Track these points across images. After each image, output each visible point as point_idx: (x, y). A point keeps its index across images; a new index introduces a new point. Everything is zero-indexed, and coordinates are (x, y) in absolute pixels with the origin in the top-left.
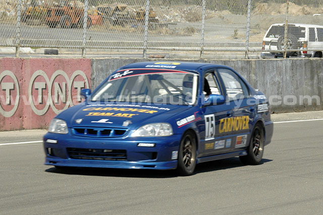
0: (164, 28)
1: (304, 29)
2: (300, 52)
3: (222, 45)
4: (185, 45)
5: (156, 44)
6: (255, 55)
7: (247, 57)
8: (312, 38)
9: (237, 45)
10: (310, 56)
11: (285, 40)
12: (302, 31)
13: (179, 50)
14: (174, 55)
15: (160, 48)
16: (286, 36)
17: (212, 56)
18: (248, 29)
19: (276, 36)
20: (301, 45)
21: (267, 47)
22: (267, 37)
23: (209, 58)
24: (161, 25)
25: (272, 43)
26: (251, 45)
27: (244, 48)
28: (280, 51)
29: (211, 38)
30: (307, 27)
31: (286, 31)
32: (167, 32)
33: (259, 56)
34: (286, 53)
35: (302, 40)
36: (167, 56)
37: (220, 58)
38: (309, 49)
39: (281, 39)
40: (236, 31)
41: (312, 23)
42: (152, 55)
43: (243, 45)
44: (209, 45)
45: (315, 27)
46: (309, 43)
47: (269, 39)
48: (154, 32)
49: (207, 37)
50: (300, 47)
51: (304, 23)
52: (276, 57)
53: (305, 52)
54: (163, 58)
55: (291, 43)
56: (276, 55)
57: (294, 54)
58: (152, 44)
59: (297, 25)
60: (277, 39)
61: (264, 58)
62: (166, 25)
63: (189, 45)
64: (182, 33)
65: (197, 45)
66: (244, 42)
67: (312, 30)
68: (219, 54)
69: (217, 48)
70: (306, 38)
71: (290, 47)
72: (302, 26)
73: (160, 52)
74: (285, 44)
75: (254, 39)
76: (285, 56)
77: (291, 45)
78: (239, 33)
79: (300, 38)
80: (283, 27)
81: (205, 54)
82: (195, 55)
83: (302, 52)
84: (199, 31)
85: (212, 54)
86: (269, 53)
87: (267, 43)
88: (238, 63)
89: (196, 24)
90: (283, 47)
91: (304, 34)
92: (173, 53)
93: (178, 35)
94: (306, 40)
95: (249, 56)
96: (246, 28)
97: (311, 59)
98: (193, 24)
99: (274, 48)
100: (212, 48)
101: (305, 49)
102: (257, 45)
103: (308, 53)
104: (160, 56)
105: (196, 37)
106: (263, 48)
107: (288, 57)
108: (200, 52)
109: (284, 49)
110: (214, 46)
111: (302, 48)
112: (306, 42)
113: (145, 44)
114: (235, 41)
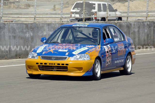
0: (12, 4)
1: (95, 4)
2: (93, 18)
3: (47, 14)
4: (25, 14)
5: (8, 14)
6: (66, 20)
7: (61, 21)
8: (99, 10)
9: (56, 14)
10: (98, 20)
11: (84, 11)
12: (94, 6)
13: (21, 17)
14: (19, 20)
15: (10, 16)
16: (84, 8)
17: (41, 21)
18: (62, 5)
19: (79, 9)
20: (93, 14)
21: (73, 15)
22: (73, 9)
23: (39, 22)
24: (11, 3)
25: (76, 13)
26: (64, 14)
27: (60, 16)
28: (81, 17)
29: (40, 10)
30: (97, 3)
31: (84, 6)
32: (14, 7)
33: (69, 20)
34: (84, 19)
35: (93, 11)
36: (15, 21)
37: (46, 22)
38: (98, 16)
39: (82, 10)
40: (55, 6)
41: (99, 1)
42: (6, 20)
43: (59, 14)
44: (39, 14)
45: (102, 3)
46: (98, 12)
47: (74, 11)
48: (7, 7)
49: (38, 9)
50: (93, 15)
51: (94, 1)
52: (79, 21)
53: (95, 18)
54: (12, 22)
55: (87, 12)
56: (78, 20)
57: (89, 19)
58: (5, 14)
59: (91, 2)
60: (79, 10)
61: (72, 22)
62: (14, 3)
63: (27, 14)
64: (23, 7)
65: (32, 14)
66: (60, 12)
67: (99, 5)
68: (45, 20)
69: (44, 16)
70: (96, 10)
71: (87, 15)
72: (93, 2)
73: (10, 18)
74: (84, 14)
75: (65, 11)
76: (84, 20)
77: (87, 14)
78: (57, 7)
79: (92, 10)
80: (82, 3)
81: (37, 19)
82: (31, 20)
83: (94, 18)
84: (33, 6)
85: (41, 20)
86: (74, 18)
87: (73, 13)
88: (56, 25)
89: (31, 2)
90: (82, 15)
91: (95, 7)
92: (18, 19)
93: (21, 8)
94: (96, 11)
95: (63, 20)
96: (60, 4)
97: (99, 22)
98: (29, 2)
99: (77, 16)
100: (41, 16)
101: (96, 16)
102: (67, 14)
103: (97, 18)
104: (10, 21)
105: (31, 9)
106: (71, 16)
107: (85, 21)
108: (34, 19)
109: (83, 16)
110: (42, 14)
111: (93, 16)
112: (96, 12)
113: (1, 14)
114: (54, 12)
